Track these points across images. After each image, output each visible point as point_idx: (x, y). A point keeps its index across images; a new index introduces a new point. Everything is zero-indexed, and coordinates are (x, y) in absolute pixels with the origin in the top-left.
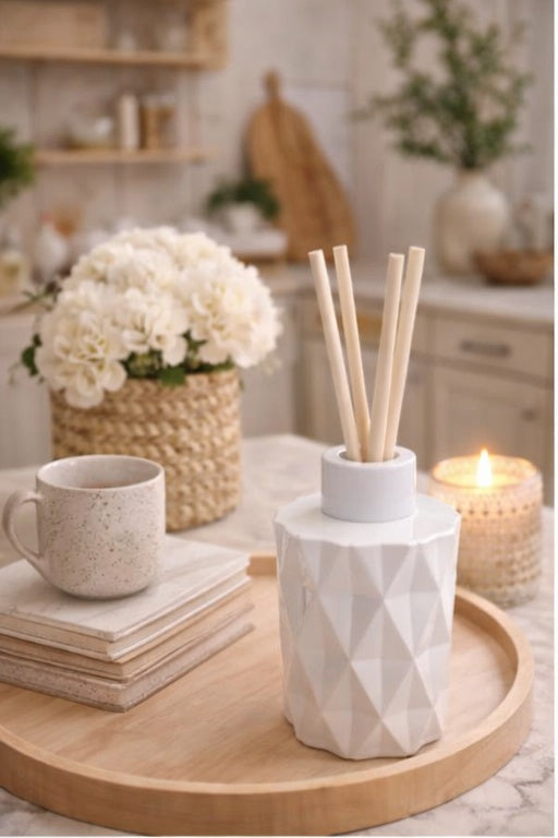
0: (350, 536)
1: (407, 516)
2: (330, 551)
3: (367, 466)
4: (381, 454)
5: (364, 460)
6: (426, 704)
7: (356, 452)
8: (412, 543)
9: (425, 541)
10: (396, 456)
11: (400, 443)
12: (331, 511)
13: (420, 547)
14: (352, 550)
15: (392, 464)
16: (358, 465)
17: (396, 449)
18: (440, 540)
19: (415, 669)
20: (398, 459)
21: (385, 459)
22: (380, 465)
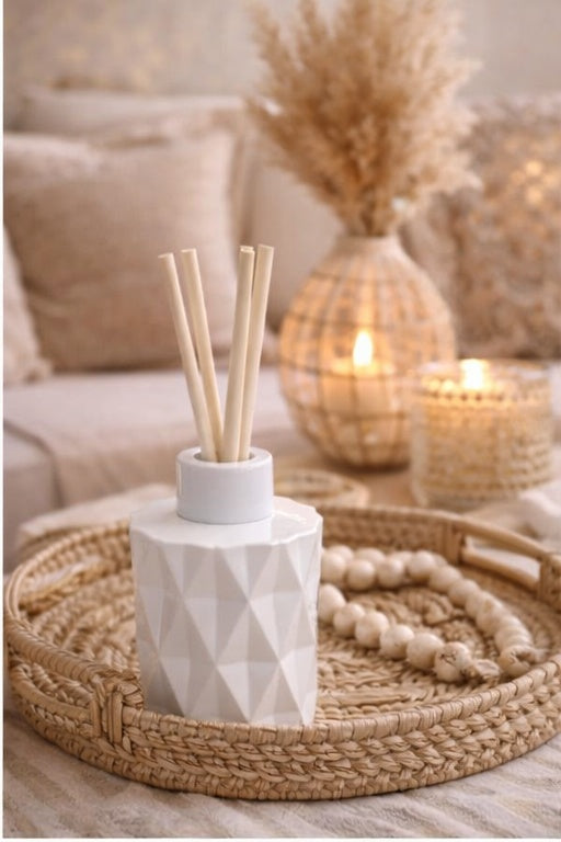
0: (209, 538)
1: (264, 518)
2: (194, 554)
3: (223, 466)
4: (236, 454)
5: (219, 460)
7: (211, 449)
8: (275, 543)
9: (287, 541)
10: (251, 457)
11: (253, 444)
12: (185, 515)
13: (283, 549)
14: (218, 556)
15: (246, 464)
16: (213, 465)
17: (249, 450)
18: (302, 539)
19: (281, 670)
20: (254, 459)
21: (241, 459)
22: (235, 465)
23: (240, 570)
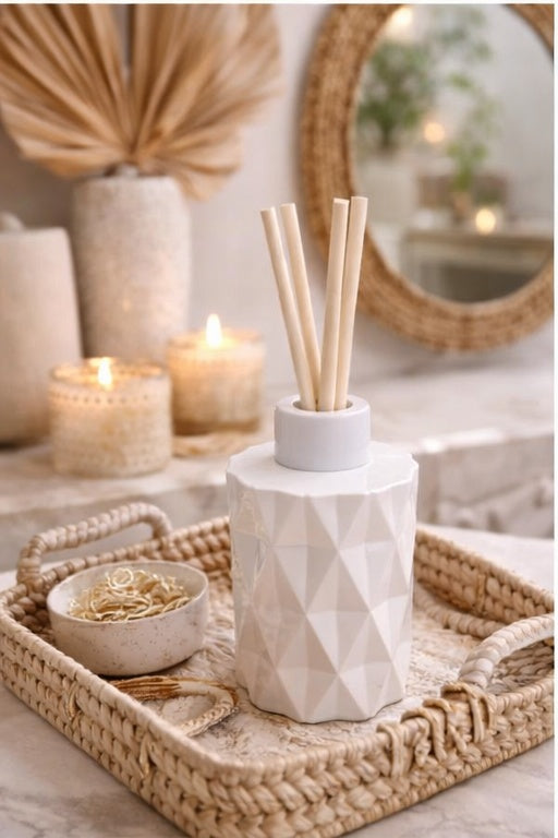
0: (298, 486)
1: (362, 465)
2: (283, 501)
3: (321, 415)
4: (332, 404)
5: (318, 409)
6: (385, 658)
7: (310, 401)
8: (367, 493)
10: (349, 405)
11: (349, 393)
12: (284, 461)
13: (374, 496)
14: (308, 501)
15: (344, 413)
16: (311, 414)
17: (346, 397)
19: (372, 620)
20: (351, 408)
21: (336, 409)
22: (332, 414)
23: (330, 520)
